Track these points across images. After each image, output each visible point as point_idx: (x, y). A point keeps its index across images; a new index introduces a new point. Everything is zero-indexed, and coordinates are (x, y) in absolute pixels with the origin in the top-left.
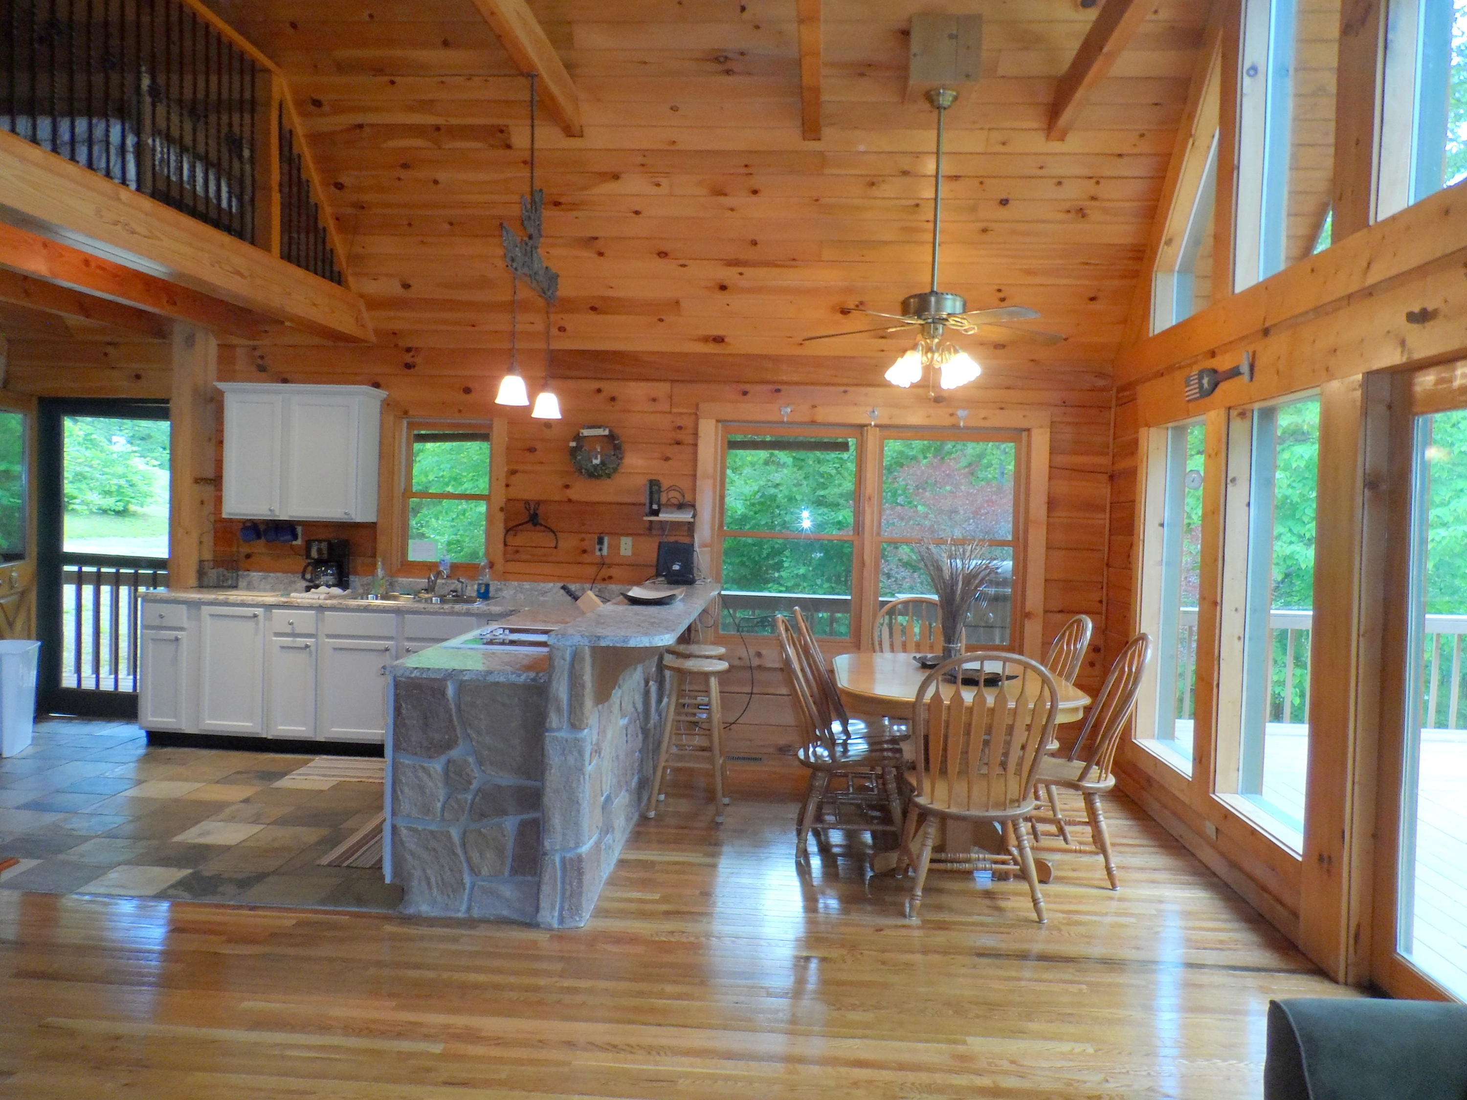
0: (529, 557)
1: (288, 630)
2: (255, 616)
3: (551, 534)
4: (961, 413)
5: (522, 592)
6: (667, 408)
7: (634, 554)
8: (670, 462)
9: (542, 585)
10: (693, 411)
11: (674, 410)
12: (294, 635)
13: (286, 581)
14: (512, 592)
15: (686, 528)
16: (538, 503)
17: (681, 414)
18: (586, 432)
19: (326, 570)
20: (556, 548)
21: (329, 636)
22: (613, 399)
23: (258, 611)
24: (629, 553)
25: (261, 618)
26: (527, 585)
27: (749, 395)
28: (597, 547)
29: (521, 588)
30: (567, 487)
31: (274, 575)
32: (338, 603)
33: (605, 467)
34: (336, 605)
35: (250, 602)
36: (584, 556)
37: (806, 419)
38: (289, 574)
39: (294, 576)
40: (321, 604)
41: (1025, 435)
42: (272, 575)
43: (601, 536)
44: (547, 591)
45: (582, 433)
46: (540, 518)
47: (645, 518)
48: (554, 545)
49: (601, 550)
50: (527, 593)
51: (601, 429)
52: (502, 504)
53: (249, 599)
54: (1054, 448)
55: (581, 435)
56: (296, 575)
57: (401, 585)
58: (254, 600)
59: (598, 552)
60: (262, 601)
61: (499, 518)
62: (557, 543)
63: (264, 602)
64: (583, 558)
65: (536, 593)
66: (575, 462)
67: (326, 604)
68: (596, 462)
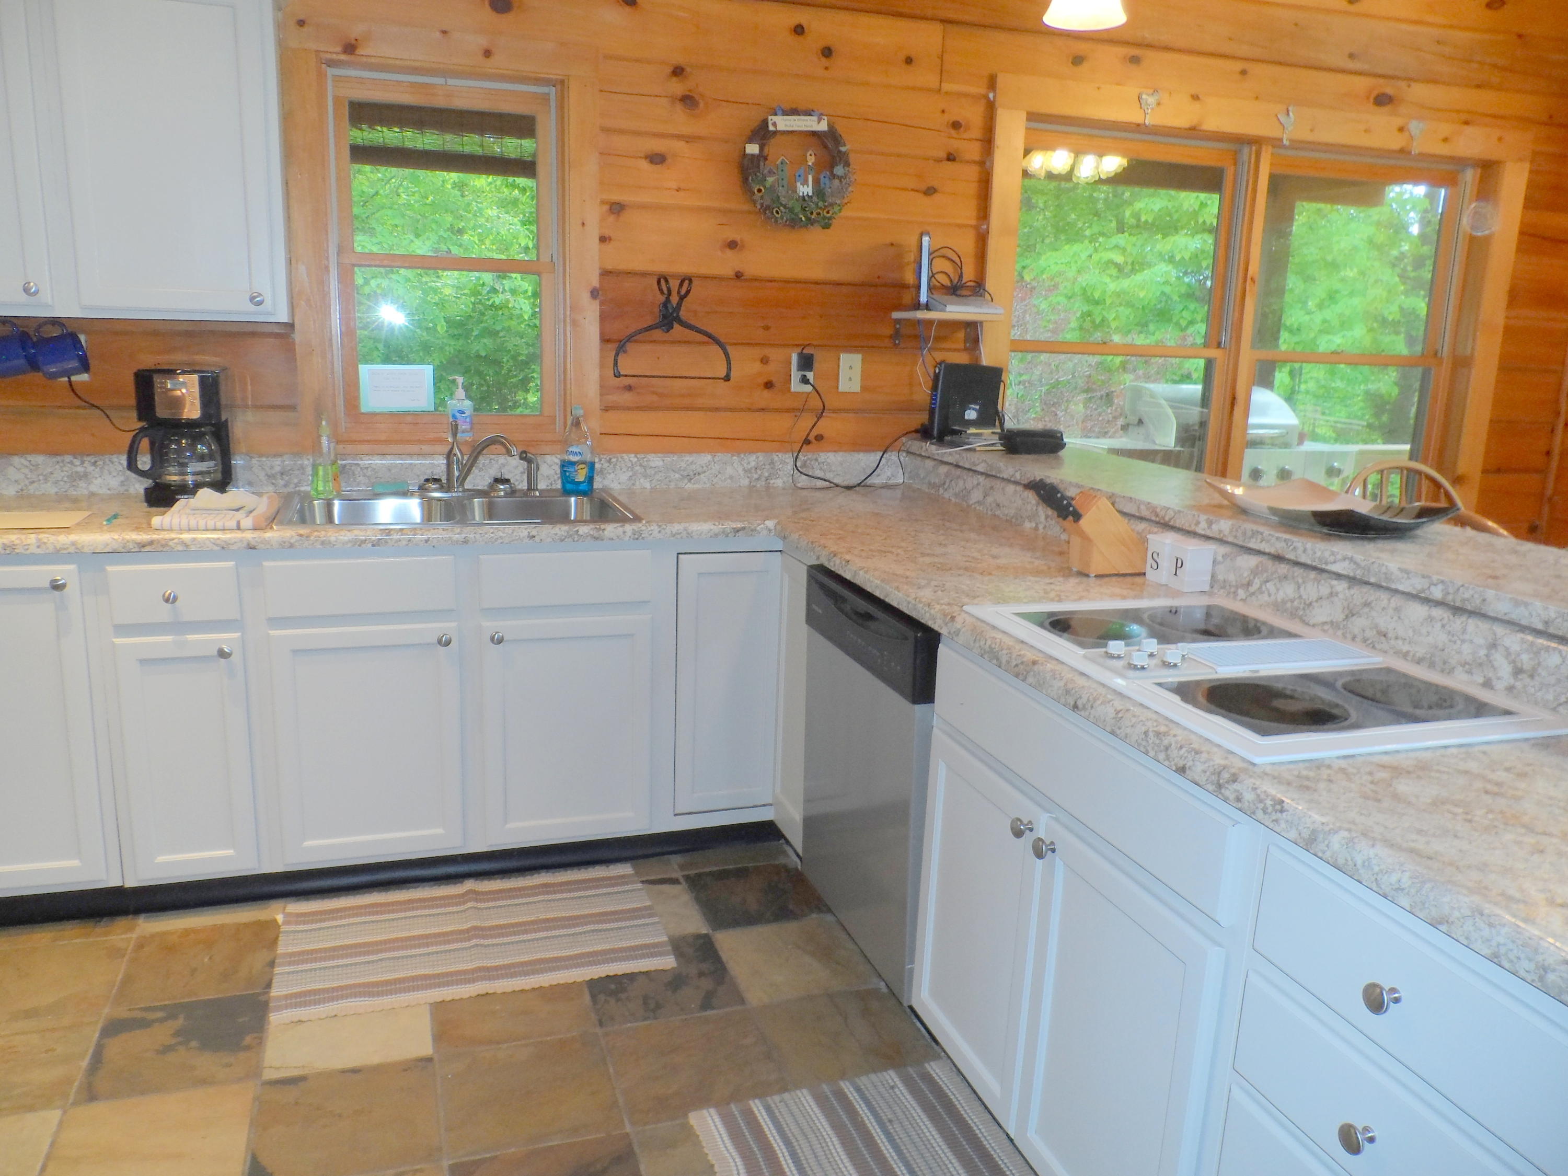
0: (655, 398)
1: (164, 613)
2: (57, 587)
3: (716, 348)
4: (1415, 127)
5: (646, 476)
6: (932, 80)
7: (864, 388)
8: (936, 197)
9: (688, 458)
10: (982, 90)
11: (946, 87)
12: (179, 627)
13: (58, 475)
14: (624, 477)
15: (961, 335)
16: (687, 279)
17: (960, 95)
18: (782, 123)
19: (193, 447)
20: (727, 378)
21: (277, 622)
22: (827, 52)
23: (63, 571)
24: (856, 387)
25: (73, 589)
26: (656, 461)
27: (1085, 66)
28: (795, 375)
29: (645, 467)
30: (732, 245)
31: (23, 461)
32: (301, 535)
33: (824, 201)
34: (292, 541)
35: (33, 549)
36: (766, 394)
37: (1182, 121)
38: (68, 458)
39: (83, 463)
40: (253, 543)
41: (1470, 176)
42: (16, 460)
43: (805, 351)
44: (700, 470)
45: (775, 124)
46: (683, 314)
47: (896, 315)
48: (723, 374)
49: (805, 380)
50: (657, 477)
51: (815, 118)
52: (595, 282)
53: (29, 542)
54: (1526, 198)
55: (771, 128)
56: (89, 458)
57: (369, 473)
58: (45, 543)
59: (796, 386)
60: (73, 544)
61: (591, 313)
62: (729, 369)
63: (79, 546)
64: (764, 398)
65: (677, 476)
66: (759, 191)
67: (267, 542)
68: (806, 190)
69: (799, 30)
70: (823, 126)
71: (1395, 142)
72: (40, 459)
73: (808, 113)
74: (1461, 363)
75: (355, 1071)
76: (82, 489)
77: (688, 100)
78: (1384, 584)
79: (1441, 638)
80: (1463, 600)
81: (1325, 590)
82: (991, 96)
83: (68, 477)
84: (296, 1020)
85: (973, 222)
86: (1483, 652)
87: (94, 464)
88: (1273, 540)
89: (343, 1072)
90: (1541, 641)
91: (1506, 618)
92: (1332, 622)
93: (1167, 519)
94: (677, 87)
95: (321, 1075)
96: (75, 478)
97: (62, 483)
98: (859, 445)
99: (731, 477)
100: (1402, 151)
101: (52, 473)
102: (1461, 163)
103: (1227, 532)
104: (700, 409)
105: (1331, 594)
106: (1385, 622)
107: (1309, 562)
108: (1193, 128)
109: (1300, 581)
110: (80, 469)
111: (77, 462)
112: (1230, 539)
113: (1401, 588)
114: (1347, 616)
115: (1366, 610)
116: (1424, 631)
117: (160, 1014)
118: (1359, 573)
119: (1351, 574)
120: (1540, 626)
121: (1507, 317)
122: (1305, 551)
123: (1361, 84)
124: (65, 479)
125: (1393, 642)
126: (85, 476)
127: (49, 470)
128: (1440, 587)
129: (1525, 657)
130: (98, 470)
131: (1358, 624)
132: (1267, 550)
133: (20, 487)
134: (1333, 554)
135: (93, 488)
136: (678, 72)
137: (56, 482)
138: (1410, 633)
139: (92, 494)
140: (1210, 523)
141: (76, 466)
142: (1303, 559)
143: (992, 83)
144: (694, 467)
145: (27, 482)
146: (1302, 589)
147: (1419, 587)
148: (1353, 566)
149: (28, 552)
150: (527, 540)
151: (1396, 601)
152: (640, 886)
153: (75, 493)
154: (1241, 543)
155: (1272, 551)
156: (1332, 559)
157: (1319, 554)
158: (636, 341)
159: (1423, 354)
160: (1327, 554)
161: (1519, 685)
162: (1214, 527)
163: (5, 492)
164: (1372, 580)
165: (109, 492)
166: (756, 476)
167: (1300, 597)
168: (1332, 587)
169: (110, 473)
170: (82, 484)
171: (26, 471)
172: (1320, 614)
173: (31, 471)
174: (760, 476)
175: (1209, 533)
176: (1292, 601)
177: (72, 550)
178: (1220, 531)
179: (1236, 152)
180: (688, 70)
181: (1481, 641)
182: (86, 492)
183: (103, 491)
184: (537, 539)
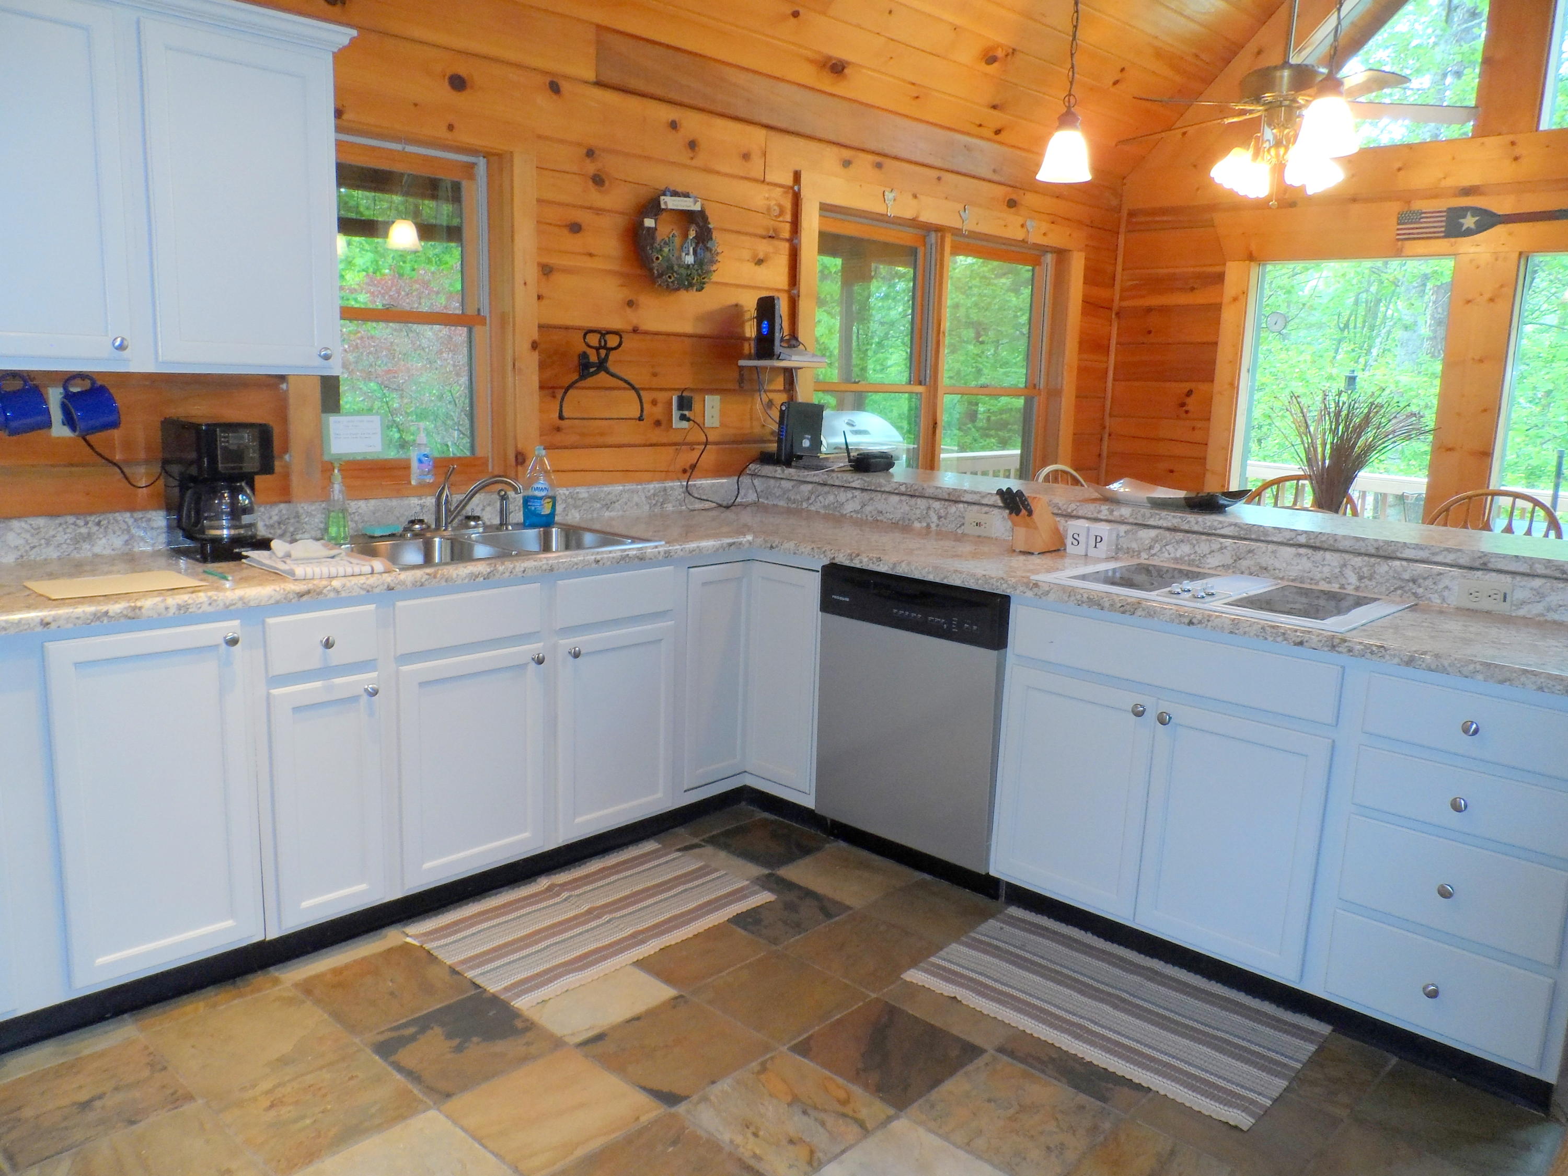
1: (324, 658)
3: (632, 393)
4: (1030, 224)
5: (576, 507)
6: (761, 173)
7: (722, 423)
8: (763, 267)
9: (606, 489)
10: (792, 183)
11: (768, 178)
12: (327, 672)
17: (777, 185)
18: (669, 202)
20: (641, 419)
21: (403, 659)
22: (693, 145)
24: (717, 423)
25: (244, 643)
26: (583, 493)
27: (851, 168)
28: (676, 414)
29: (575, 499)
30: (630, 304)
31: (23, 524)
32: (428, 574)
33: (702, 269)
34: (423, 580)
35: (206, 608)
36: (658, 431)
37: (909, 214)
38: (71, 519)
39: (86, 523)
40: (392, 585)
41: (1049, 258)
42: (15, 524)
43: (685, 394)
44: (614, 499)
45: (666, 203)
46: (610, 365)
47: (742, 363)
48: (638, 415)
49: (683, 418)
50: (584, 507)
51: (691, 200)
52: (535, 335)
53: (201, 600)
54: (1085, 277)
55: (663, 206)
56: (93, 518)
57: (356, 518)
58: (215, 601)
59: (677, 423)
60: (241, 599)
61: (530, 362)
62: (642, 410)
63: (246, 601)
64: (657, 435)
65: (599, 505)
66: (658, 258)
67: (402, 583)
68: (690, 259)
69: (674, 125)
70: (697, 207)
71: (1019, 235)
72: (41, 521)
73: (687, 195)
74: (1054, 393)
75: (637, 1018)
76: (86, 551)
77: (598, 180)
78: (1262, 538)
79: (1307, 565)
80: (1322, 542)
81: (1216, 546)
82: (796, 188)
83: (71, 539)
84: (540, 1001)
85: (786, 287)
86: (1337, 570)
87: (98, 524)
88: (1170, 518)
89: (629, 1021)
90: (1373, 560)
91: (1351, 549)
92: (1223, 566)
93: (1069, 510)
94: (591, 168)
95: (615, 1028)
96: (78, 540)
97: (65, 546)
98: (720, 471)
99: (637, 504)
100: (1023, 241)
101: (54, 536)
102: (1044, 250)
103: (1127, 516)
104: (610, 446)
105: (1221, 548)
106: (1266, 560)
107: (1201, 530)
108: (913, 220)
109: (1195, 542)
110: (84, 530)
111: (81, 522)
112: (1131, 520)
113: (1275, 539)
114: (1235, 561)
115: (1250, 555)
116: (1295, 563)
117: (412, 1030)
118: (1242, 533)
119: (1236, 534)
120: (1373, 551)
121: (1080, 360)
122: (1197, 523)
123: (1000, 191)
124: (68, 541)
125: (1272, 572)
126: (89, 537)
127: (52, 533)
128: (1304, 536)
129: (1365, 569)
130: (102, 530)
131: (1244, 564)
132: (1165, 525)
133: (20, 553)
134: (1220, 522)
135: (97, 550)
136: (590, 153)
137: (59, 545)
138: (1284, 565)
139: (96, 555)
140: (1111, 512)
141: (79, 527)
142: (1196, 528)
143: (797, 176)
144: (610, 496)
145: (27, 548)
146: (1197, 547)
147: (1288, 537)
148: (1237, 529)
149: (201, 610)
150: (594, 565)
151: (1271, 547)
152: (679, 854)
153: (78, 556)
154: (1140, 522)
155: (1169, 525)
156: (1220, 526)
157: (1208, 524)
158: (577, 388)
159: (1026, 387)
160: (1216, 524)
161: (1363, 585)
162: (1115, 513)
163: (4, 561)
164: (1253, 537)
165: (113, 553)
166: (654, 502)
167: (1195, 552)
168: (1221, 543)
169: (114, 533)
170: (86, 546)
171: (28, 536)
172: (1213, 561)
173: (32, 535)
174: (657, 501)
175: (1110, 518)
176: (1189, 555)
177: (240, 605)
178: (1121, 516)
179: (925, 237)
180: (597, 152)
181: (1336, 564)
182: (89, 554)
183: (107, 552)
184: (601, 563)
